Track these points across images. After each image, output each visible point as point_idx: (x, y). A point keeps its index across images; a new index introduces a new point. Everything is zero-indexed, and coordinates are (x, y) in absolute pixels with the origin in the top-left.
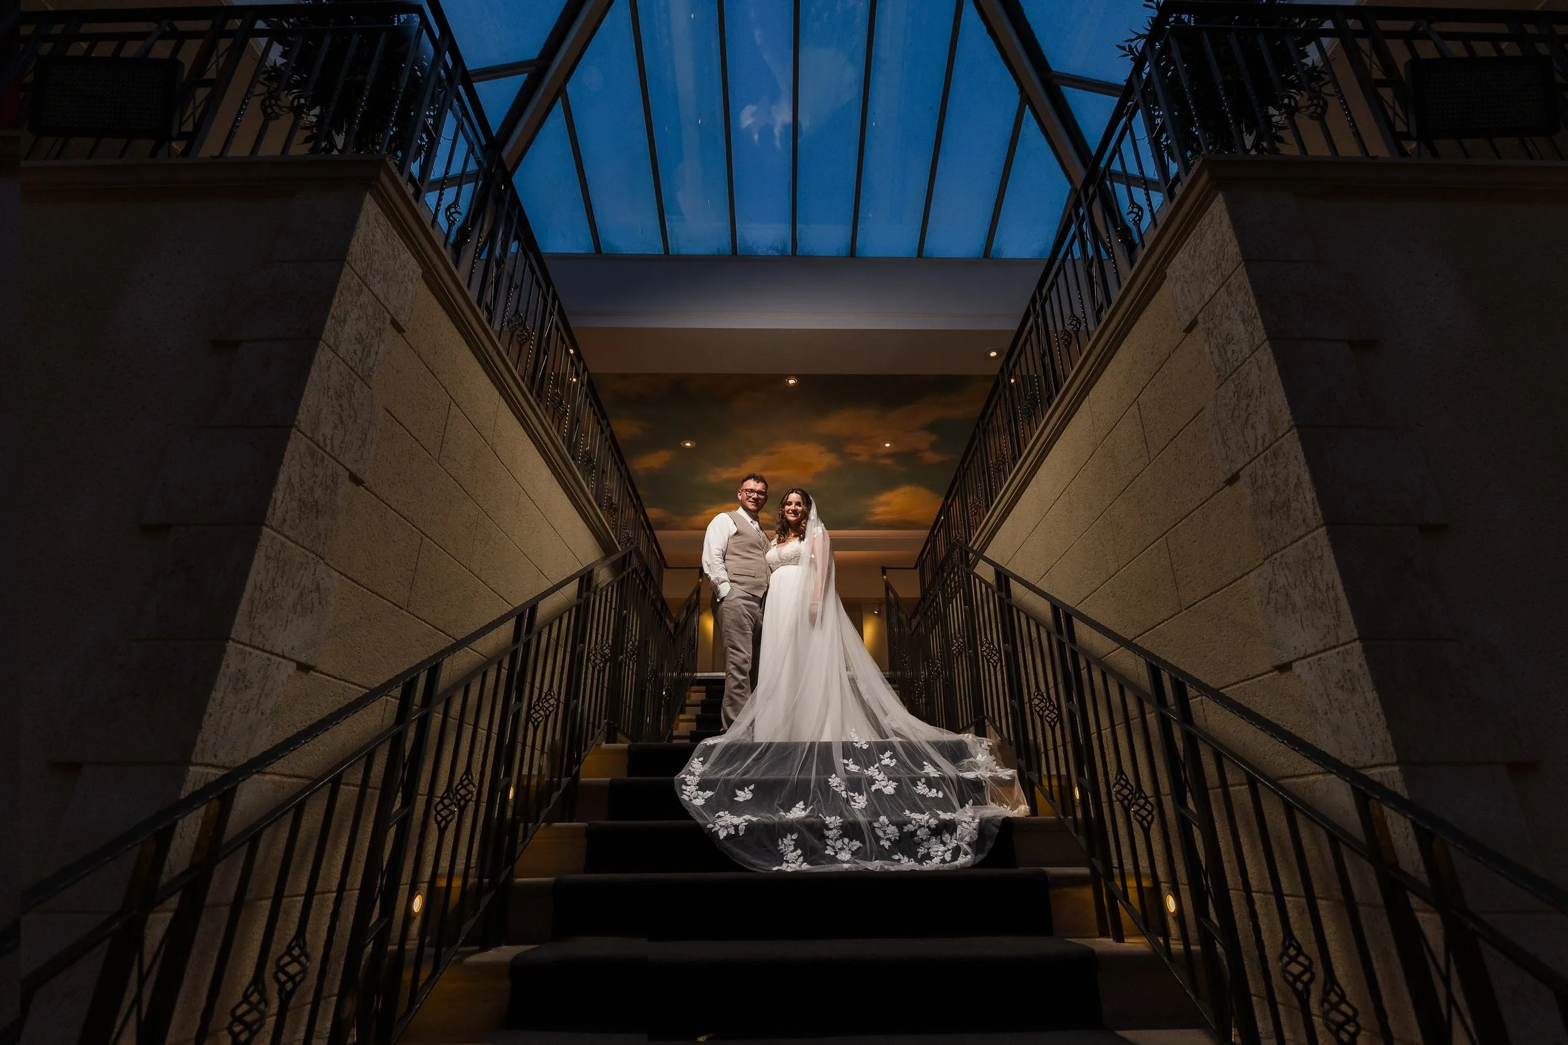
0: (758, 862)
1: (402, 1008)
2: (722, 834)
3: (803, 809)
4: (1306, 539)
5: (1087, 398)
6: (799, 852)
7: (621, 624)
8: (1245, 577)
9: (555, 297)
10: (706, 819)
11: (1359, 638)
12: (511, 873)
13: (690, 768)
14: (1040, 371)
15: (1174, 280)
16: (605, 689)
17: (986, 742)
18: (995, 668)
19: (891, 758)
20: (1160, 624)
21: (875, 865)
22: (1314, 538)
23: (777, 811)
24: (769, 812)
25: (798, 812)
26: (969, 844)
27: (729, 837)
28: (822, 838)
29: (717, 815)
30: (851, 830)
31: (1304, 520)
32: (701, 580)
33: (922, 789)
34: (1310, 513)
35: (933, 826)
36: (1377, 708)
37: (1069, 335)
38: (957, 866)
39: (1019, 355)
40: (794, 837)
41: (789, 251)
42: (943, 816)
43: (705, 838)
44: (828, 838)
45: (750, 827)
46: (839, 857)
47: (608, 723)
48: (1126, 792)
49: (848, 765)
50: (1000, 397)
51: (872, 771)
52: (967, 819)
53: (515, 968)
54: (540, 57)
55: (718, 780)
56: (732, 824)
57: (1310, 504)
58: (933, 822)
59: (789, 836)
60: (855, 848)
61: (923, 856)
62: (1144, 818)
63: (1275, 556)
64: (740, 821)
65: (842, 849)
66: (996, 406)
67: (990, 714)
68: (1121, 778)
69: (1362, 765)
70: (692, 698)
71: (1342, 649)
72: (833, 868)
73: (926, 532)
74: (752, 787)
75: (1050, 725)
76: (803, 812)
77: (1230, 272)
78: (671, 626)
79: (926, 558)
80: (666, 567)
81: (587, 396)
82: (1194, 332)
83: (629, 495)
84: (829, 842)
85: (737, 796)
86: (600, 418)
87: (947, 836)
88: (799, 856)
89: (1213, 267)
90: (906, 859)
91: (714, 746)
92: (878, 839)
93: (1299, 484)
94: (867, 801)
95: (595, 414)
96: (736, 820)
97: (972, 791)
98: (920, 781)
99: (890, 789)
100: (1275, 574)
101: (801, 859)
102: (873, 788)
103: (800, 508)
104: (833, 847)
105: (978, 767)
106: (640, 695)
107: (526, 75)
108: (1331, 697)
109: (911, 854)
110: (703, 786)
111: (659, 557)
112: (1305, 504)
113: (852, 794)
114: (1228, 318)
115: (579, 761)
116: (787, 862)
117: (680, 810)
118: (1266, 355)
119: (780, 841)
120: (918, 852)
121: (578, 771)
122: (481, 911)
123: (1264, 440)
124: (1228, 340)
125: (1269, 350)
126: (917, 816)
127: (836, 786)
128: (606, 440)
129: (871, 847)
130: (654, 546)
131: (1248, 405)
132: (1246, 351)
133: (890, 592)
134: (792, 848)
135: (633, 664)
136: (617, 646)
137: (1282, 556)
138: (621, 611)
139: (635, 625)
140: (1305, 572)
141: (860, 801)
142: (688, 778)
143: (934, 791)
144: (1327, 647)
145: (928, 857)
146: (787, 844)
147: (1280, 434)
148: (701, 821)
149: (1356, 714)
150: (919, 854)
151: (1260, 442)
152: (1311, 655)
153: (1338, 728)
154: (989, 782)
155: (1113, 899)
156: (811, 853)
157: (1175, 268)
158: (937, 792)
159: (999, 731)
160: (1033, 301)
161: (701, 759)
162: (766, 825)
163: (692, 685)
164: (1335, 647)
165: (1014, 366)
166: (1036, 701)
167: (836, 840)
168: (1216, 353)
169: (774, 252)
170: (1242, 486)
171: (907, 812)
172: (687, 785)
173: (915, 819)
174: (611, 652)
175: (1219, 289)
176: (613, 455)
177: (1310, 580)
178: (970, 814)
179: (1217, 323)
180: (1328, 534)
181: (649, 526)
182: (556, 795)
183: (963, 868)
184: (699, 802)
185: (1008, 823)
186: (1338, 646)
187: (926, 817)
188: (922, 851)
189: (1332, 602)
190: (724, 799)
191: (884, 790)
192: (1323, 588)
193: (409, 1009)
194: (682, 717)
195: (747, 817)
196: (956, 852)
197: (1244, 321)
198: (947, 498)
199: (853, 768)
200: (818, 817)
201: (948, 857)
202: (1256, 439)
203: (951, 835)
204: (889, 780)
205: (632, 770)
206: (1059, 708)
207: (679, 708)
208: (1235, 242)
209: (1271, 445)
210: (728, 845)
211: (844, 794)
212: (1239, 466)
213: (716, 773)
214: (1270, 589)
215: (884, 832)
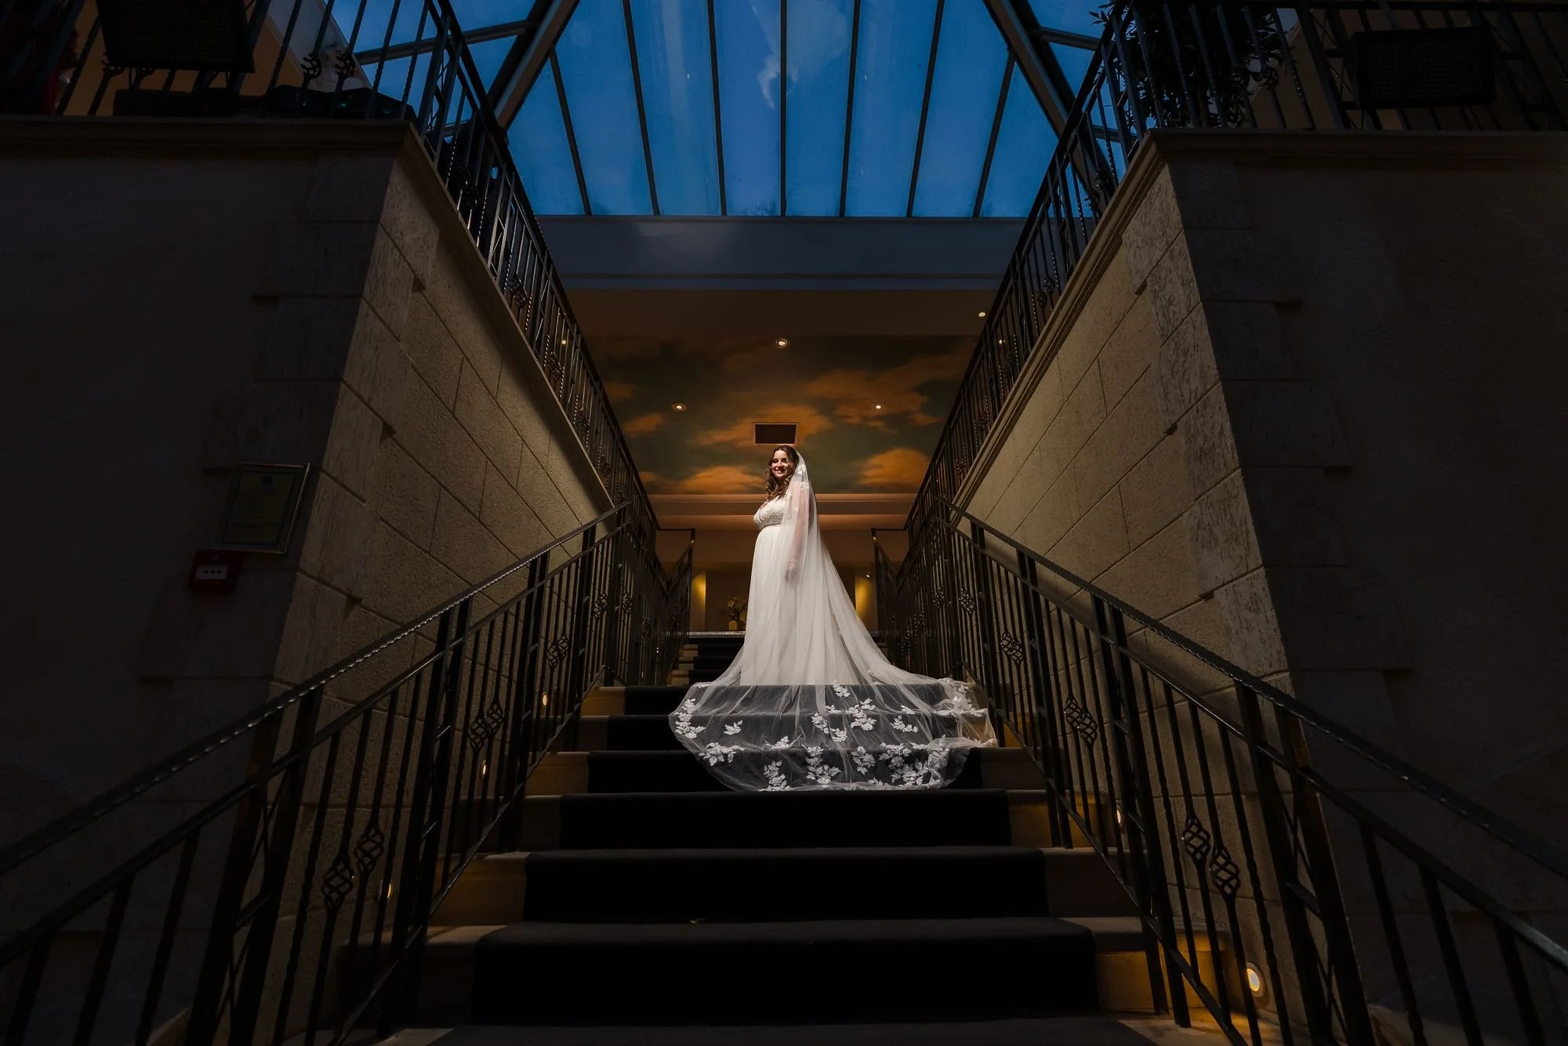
0: (745, 785)
1: (437, 885)
2: (713, 762)
3: (787, 743)
4: (1226, 480)
5: (1056, 357)
6: (783, 777)
7: (617, 575)
8: (1180, 518)
9: (550, 261)
10: (698, 749)
11: (1263, 565)
12: (522, 792)
13: (683, 707)
14: (1019, 333)
15: (1128, 245)
16: (602, 642)
17: (963, 686)
18: (971, 616)
19: (870, 704)
20: (1113, 565)
21: (852, 786)
22: (1232, 480)
23: (763, 742)
24: (755, 744)
25: (783, 744)
26: (939, 771)
27: (718, 764)
28: (805, 764)
29: (708, 746)
30: (831, 758)
31: (1225, 464)
32: (692, 542)
33: (898, 724)
34: (1229, 456)
35: (907, 755)
36: (1275, 624)
37: (1045, 297)
38: (926, 787)
39: (1000, 317)
40: (779, 764)
41: (779, 213)
42: (916, 746)
43: (698, 765)
44: (809, 765)
45: (738, 756)
46: (819, 781)
47: (605, 669)
48: (1076, 715)
49: (830, 710)
50: (983, 358)
51: (852, 711)
52: (938, 749)
53: (529, 866)
54: (530, 18)
55: (709, 717)
56: (722, 753)
57: (1230, 448)
58: (907, 751)
59: (774, 764)
60: (835, 774)
61: (896, 780)
62: (1089, 735)
63: (1203, 497)
64: (730, 750)
65: (822, 775)
66: (979, 367)
67: (967, 660)
68: (1072, 702)
69: (1263, 674)
70: (685, 655)
71: (1250, 575)
72: (813, 788)
73: (915, 495)
74: (740, 723)
75: (1016, 663)
76: (788, 745)
77: (1173, 239)
78: (664, 584)
79: (915, 518)
80: (659, 529)
81: (580, 359)
82: (1145, 293)
83: (622, 456)
84: (811, 769)
85: (726, 730)
86: (593, 379)
87: (920, 764)
88: (783, 781)
89: (1160, 234)
90: (881, 783)
91: (704, 689)
92: (855, 766)
93: (1221, 432)
94: (847, 735)
95: (588, 376)
96: (725, 750)
97: (946, 727)
98: (897, 717)
99: (868, 726)
100: (1202, 514)
101: (785, 783)
102: (853, 725)
103: (786, 465)
104: (814, 773)
105: (952, 706)
106: (635, 646)
107: (516, 36)
108: (1242, 618)
109: (886, 779)
110: (695, 722)
111: (651, 518)
112: (1226, 450)
113: (834, 730)
114: (1171, 281)
115: (580, 700)
116: (772, 785)
117: (674, 742)
118: (1199, 316)
119: (766, 767)
120: (892, 778)
121: (579, 708)
122: (499, 817)
123: (1196, 393)
124: (1170, 302)
125: (1202, 311)
126: (892, 747)
127: (819, 724)
128: (599, 401)
129: (848, 771)
130: (646, 507)
131: (1185, 362)
132: (1184, 312)
133: (879, 553)
134: (777, 773)
135: (628, 616)
136: (614, 598)
137: (1208, 497)
138: (616, 565)
139: (628, 580)
140: (1225, 510)
141: (841, 736)
142: (681, 715)
143: (910, 726)
144: (1240, 574)
145: (901, 781)
146: (772, 770)
147: (1208, 387)
148: (693, 751)
149: (1260, 631)
150: (893, 779)
151: (1194, 395)
152: (1228, 583)
153: (1246, 644)
154: (962, 720)
155: (1064, 813)
156: (792, 778)
157: (1128, 234)
158: (913, 728)
159: (975, 677)
160: (1013, 262)
161: (694, 700)
162: (752, 754)
163: (685, 643)
164: (1245, 574)
165: (996, 327)
166: (1005, 643)
167: (818, 766)
168: (1161, 314)
169: (764, 212)
170: (1179, 436)
171: (884, 744)
172: (679, 721)
173: (890, 749)
174: (607, 602)
175: (1164, 254)
176: (606, 417)
177: (1229, 517)
178: (941, 745)
179: (1162, 286)
180: (1242, 475)
181: (642, 490)
182: (559, 729)
183: (932, 788)
184: (692, 736)
185: (975, 752)
186: (1248, 573)
187: (901, 747)
188: (895, 777)
189: (1244, 535)
190: (714, 730)
191: (863, 726)
192: (1238, 524)
193: (443, 889)
194: (675, 672)
195: (736, 747)
196: (927, 777)
197: (1183, 284)
198: (934, 460)
199: (834, 711)
200: (801, 747)
201: (919, 781)
202: (1190, 393)
203: (923, 762)
204: (868, 717)
205: (628, 710)
206: (1023, 646)
207: (672, 664)
208: (1177, 210)
209: (1201, 398)
210: (718, 770)
211: (826, 731)
212: (1177, 418)
213: (707, 712)
214: (1199, 527)
215: (862, 760)
